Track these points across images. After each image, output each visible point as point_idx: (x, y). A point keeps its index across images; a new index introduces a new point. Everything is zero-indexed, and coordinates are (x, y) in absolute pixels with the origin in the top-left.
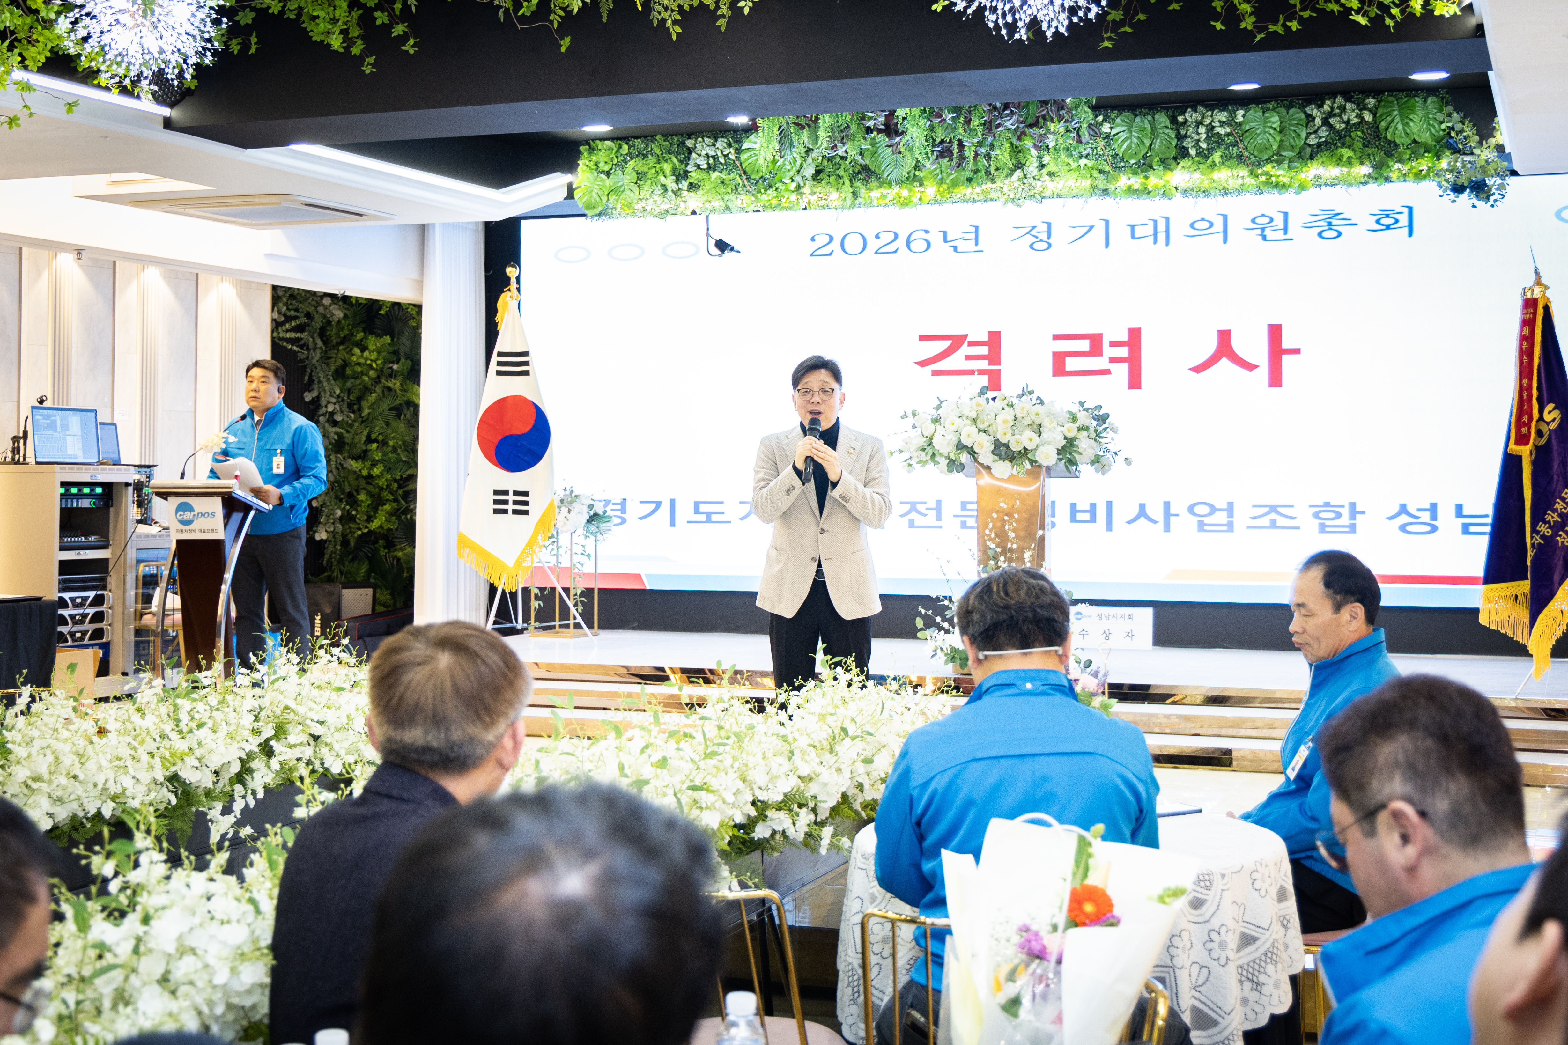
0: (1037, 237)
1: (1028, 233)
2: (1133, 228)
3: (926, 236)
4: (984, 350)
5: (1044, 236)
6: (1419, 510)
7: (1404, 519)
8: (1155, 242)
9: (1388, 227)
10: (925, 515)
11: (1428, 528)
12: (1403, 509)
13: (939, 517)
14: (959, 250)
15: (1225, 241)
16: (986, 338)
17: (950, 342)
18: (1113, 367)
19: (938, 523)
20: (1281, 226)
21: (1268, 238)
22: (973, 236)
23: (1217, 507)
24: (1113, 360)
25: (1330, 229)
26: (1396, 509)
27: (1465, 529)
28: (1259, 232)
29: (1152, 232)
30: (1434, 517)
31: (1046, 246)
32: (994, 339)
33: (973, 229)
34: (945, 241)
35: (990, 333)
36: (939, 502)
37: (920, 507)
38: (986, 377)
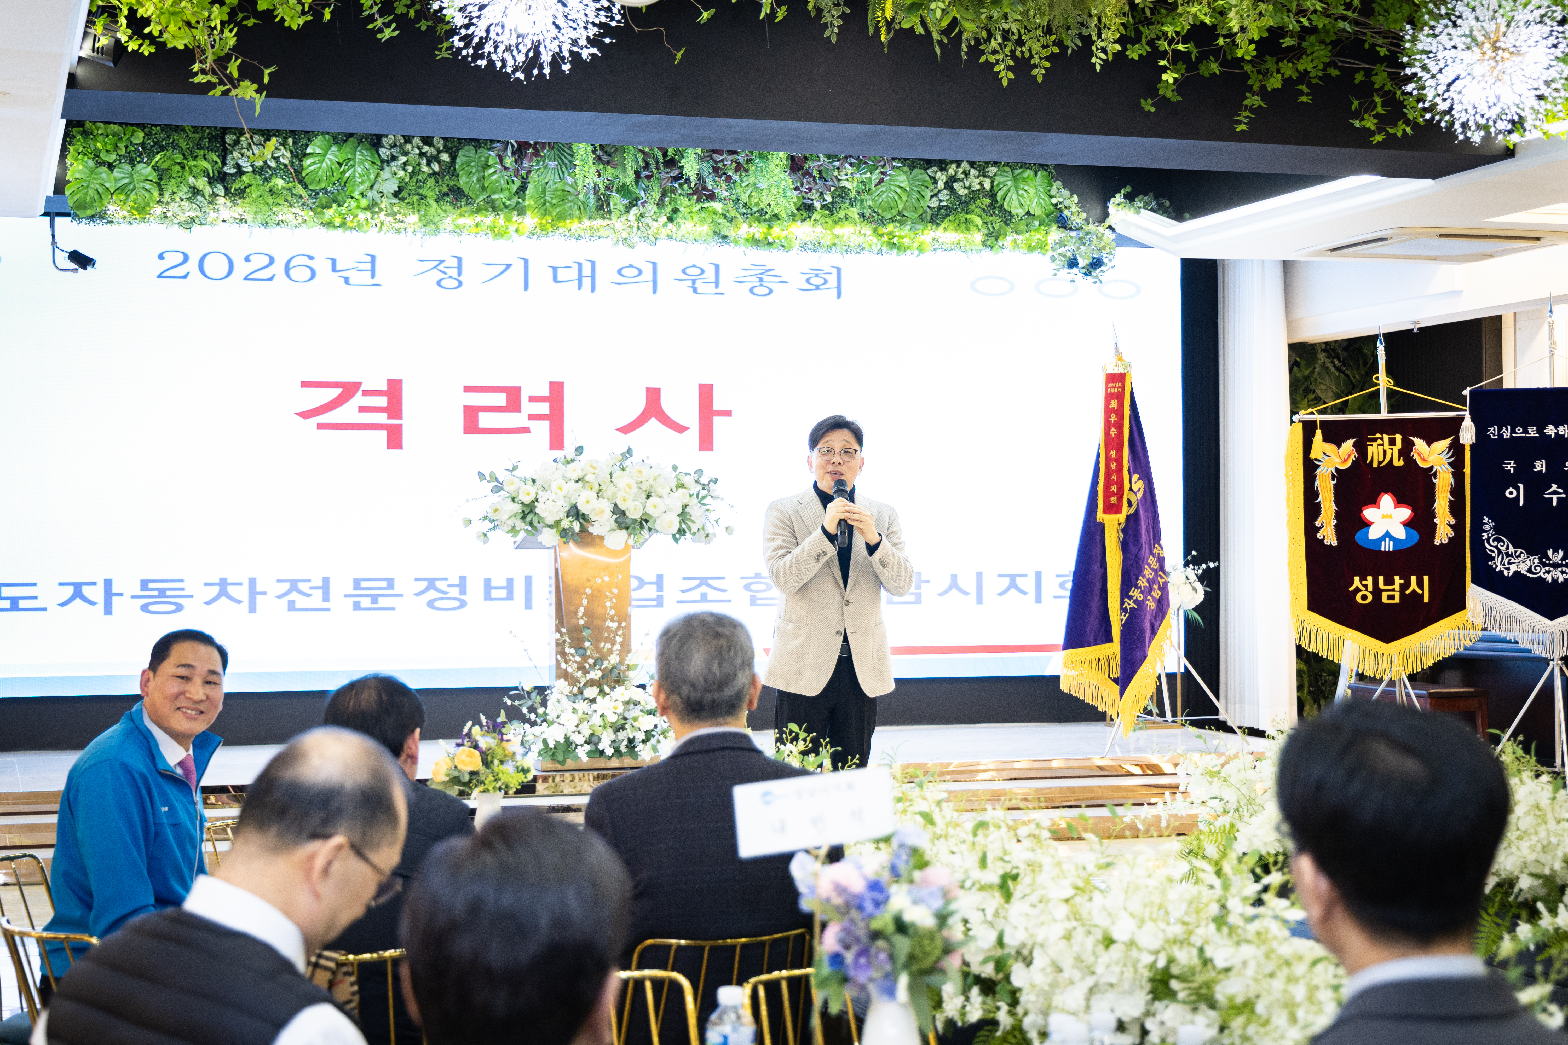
0: (445, 273)
1: (435, 267)
2: (555, 269)
3: (310, 263)
4: (382, 402)
5: (454, 273)
8: (580, 288)
9: (817, 287)
10: (308, 595)
13: (326, 598)
14: (351, 282)
15: (655, 291)
16: (384, 387)
17: (340, 390)
18: (533, 425)
19: (325, 605)
20: (713, 279)
21: (699, 291)
22: (369, 266)
23: (646, 580)
24: (532, 417)
25: (761, 285)
28: (690, 283)
29: (576, 277)
31: (456, 284)
32: (394, 390)
33: (369, 259)
34: (334, 270)
35: (390, 382)
36: (326, 581)
37: (302, 586)
38: (385, 433)
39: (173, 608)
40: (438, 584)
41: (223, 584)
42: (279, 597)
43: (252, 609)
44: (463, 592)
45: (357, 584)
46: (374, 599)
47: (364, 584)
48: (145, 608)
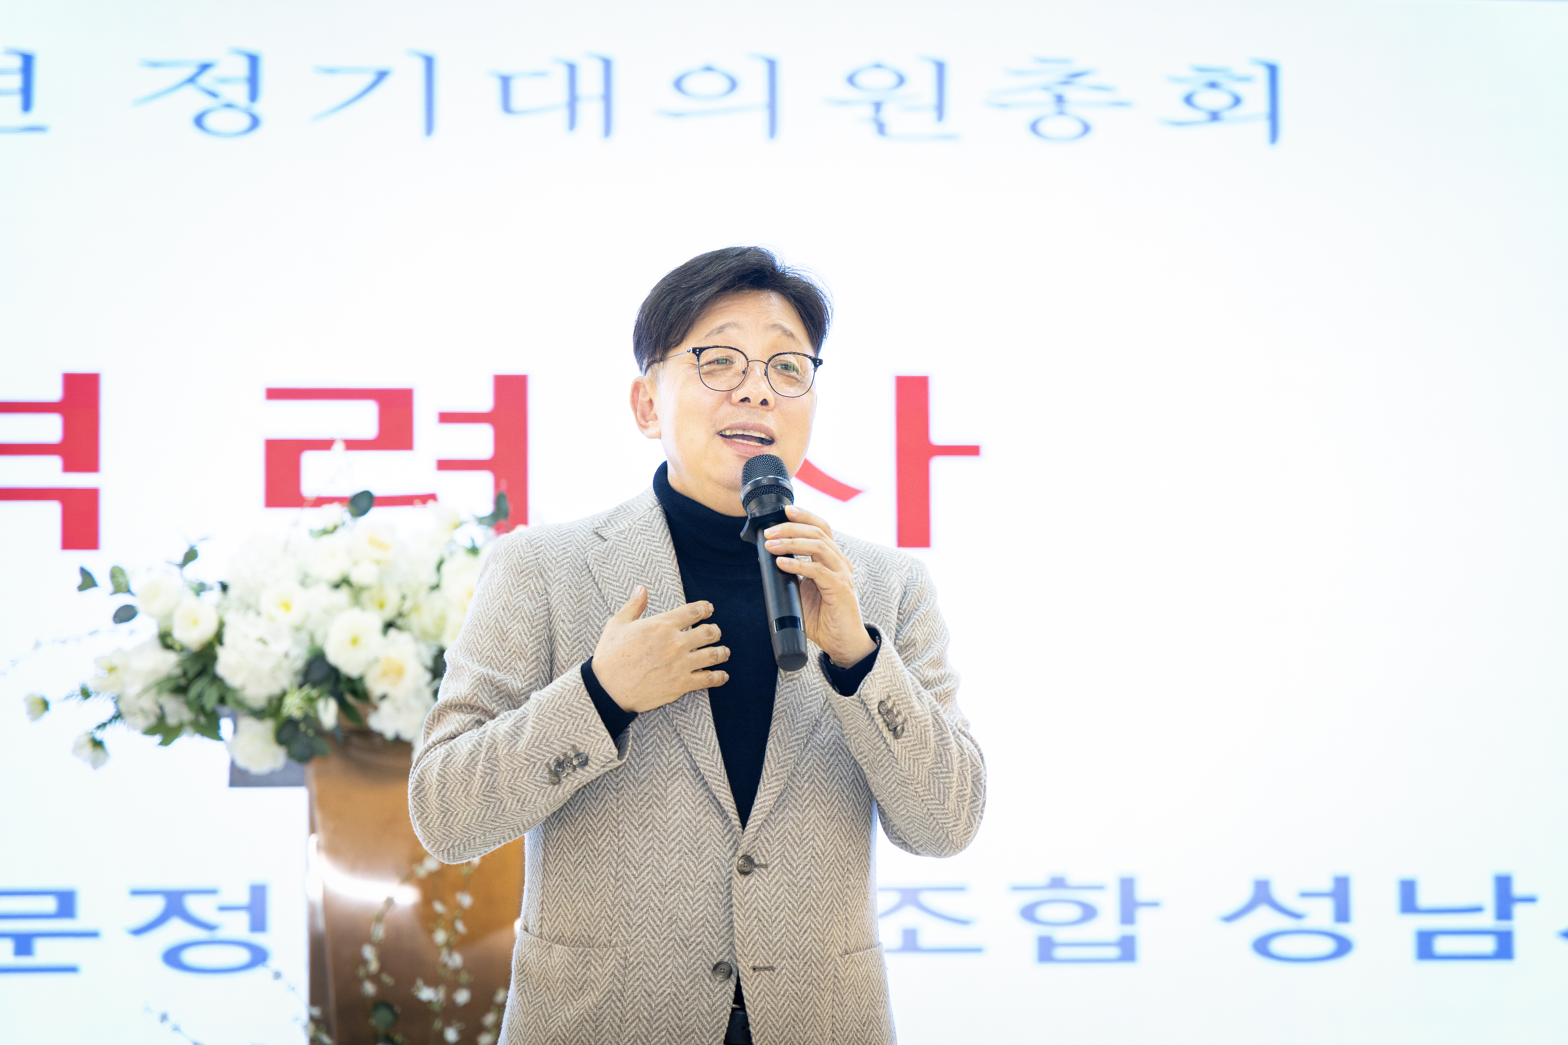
0: (213, 95)
1: (190, 80)
2: (506, 81)
4: (49, 428)
5: (239, 93)
6: (1305, 895)
7: (1265, 920)
8: (572, 125)
9: (1215, 116)
11: (1328, 946)
12: (1263, 893)
15: (772, 132)
16: (53, 392)
18: (447, 484)
20: (931, 98)
21: (892, 129)
22: (16, 82)
24: (444, 464)
25: (1061, 113)
26: (1246, 894)
27: (1425, 947)
28: (867, 110)
29: (562, 96)
30: (1342, 913)
31: (243, 121)
32: (81, 395)
33: (17, 63)
35: (67, 378)
38: (53, 510)
40: (193, 904)
44: (258, 924)
46: (23, 944)
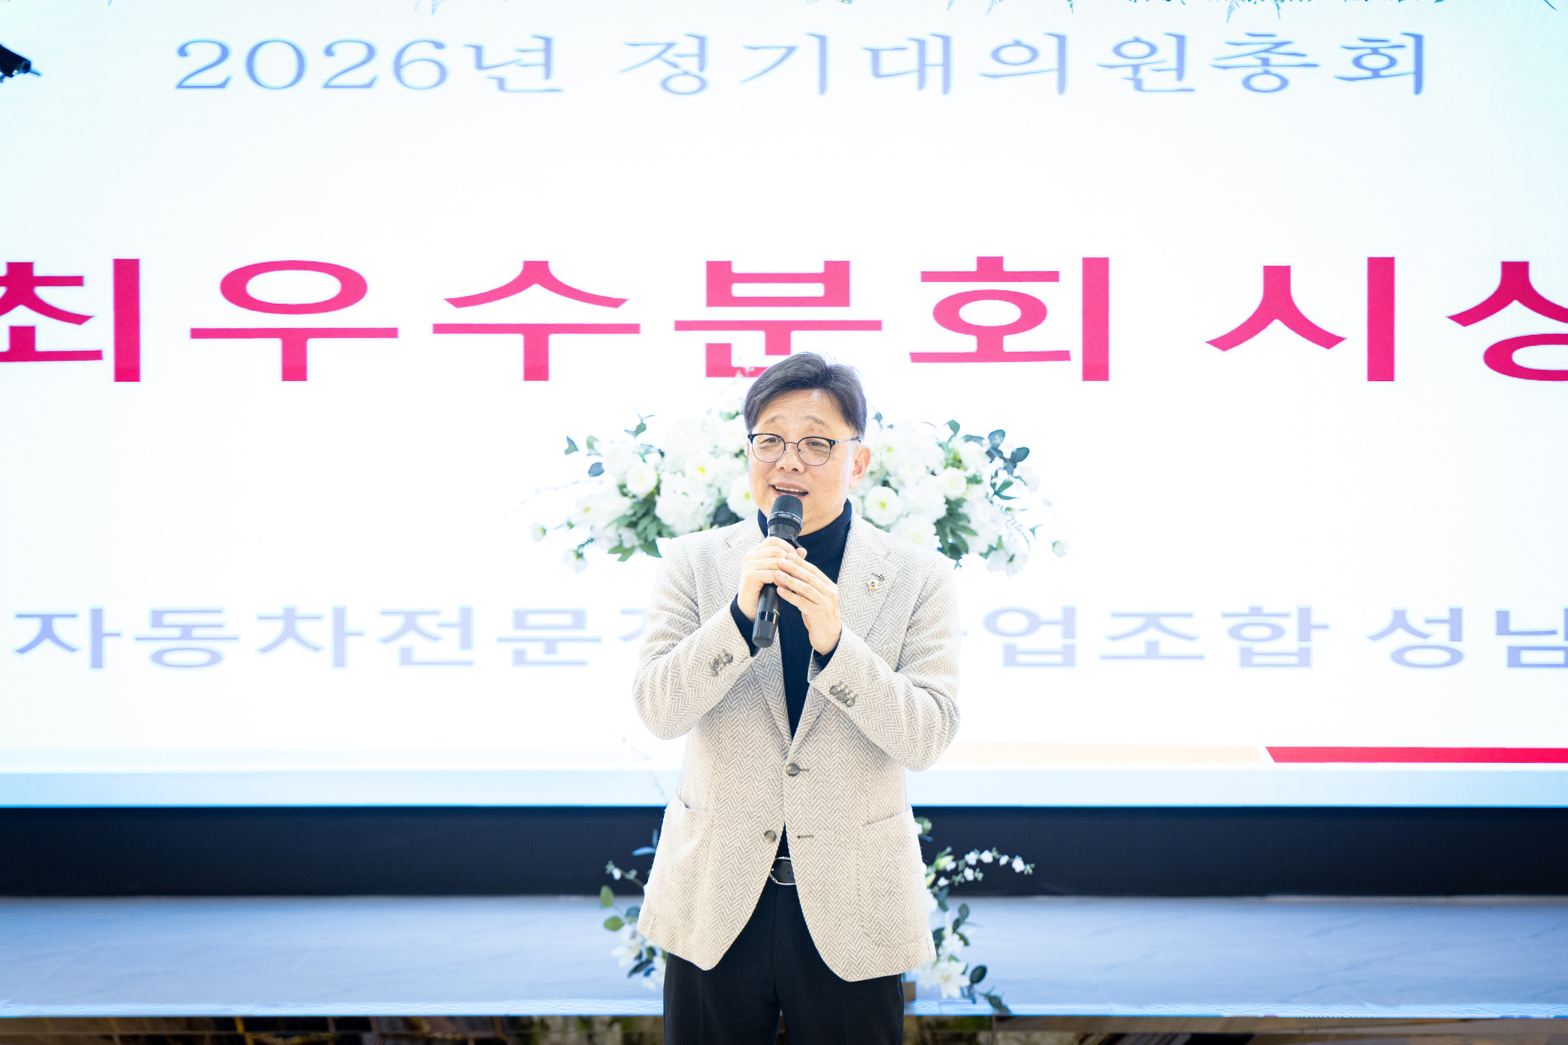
0: (675, 66)
1: (658, 56)
2: (876, 53)
3: (437, 55)
5: (691, 64)
6: (1429, 621)
7: (1401, 638)
8: (922, 84)
9: (1376, 73)
10: (435, 639)
11: (1445, 657)
12: (1400, 620)
13: (466, 643)
14: (509, 85)
15: (1062, 88)
19: (465, 655)
20: (1173, 63)
21: (1146, 85)
22: (540, 57)
23: (1044, 615)
25: (1267, 72)
27: (1514, 658)
28: (1129, 72)
29: (914, 64)
30: (1456, 634)
31: (695, 84)
33: (541, 44)
34: (480, 66)
36: (466, 613)
37: (424, 622)
39: (204, 657)
41: (290, 616)
42: (387, 640)
43: (339, 660)
45: (520, 619)
46: (551, 646)
47: (532, 620)
48: (157, 657)
